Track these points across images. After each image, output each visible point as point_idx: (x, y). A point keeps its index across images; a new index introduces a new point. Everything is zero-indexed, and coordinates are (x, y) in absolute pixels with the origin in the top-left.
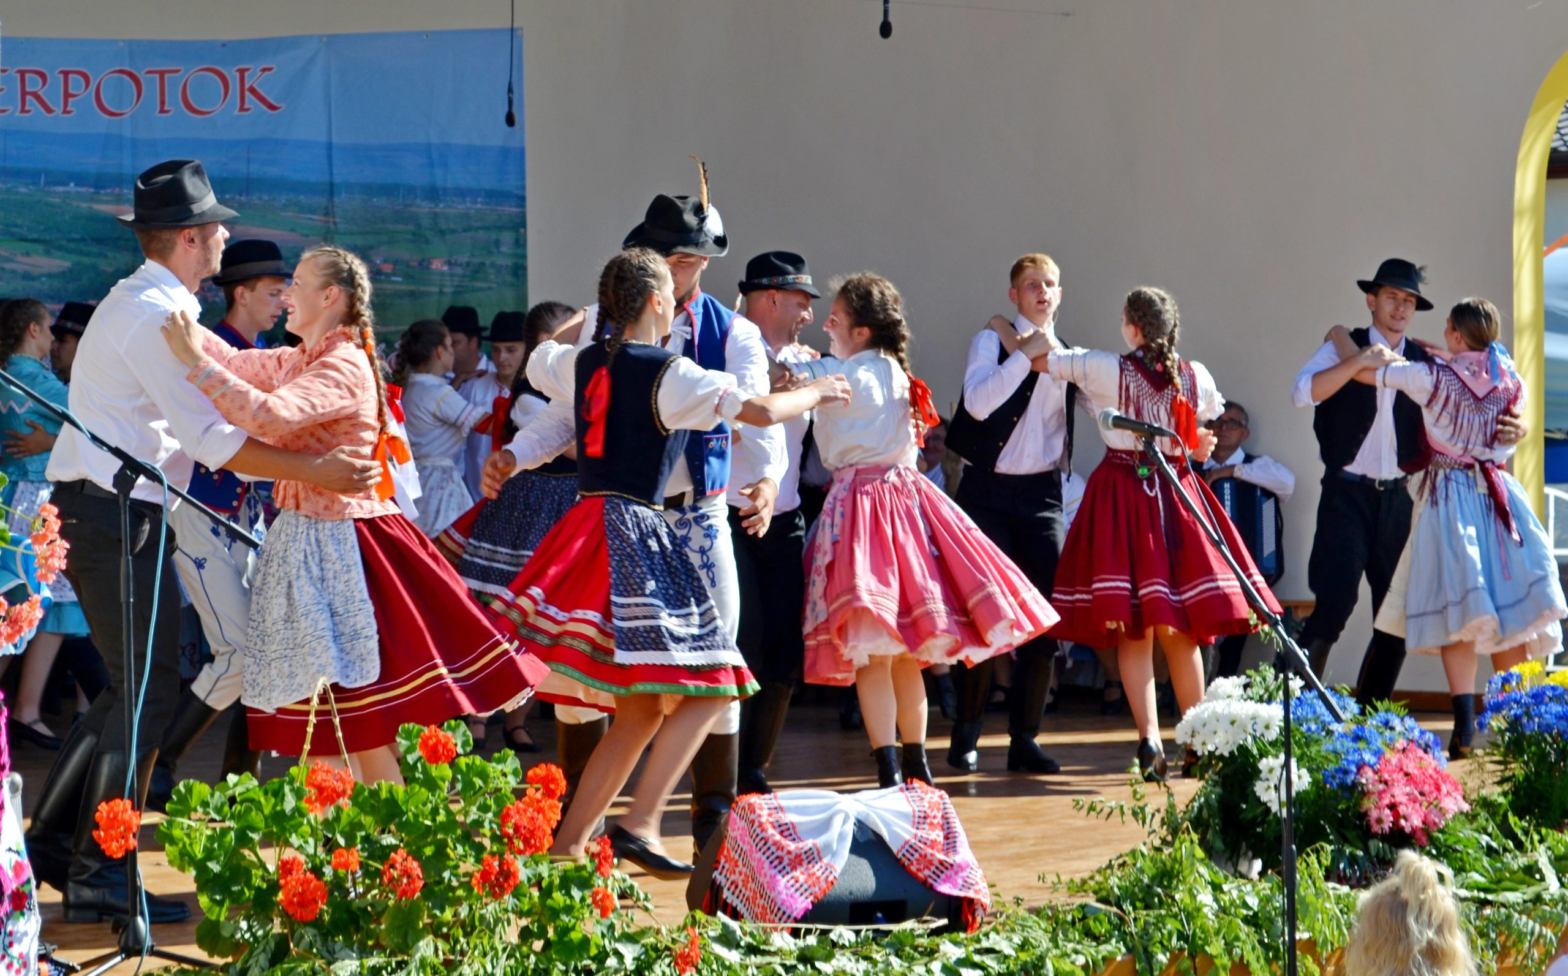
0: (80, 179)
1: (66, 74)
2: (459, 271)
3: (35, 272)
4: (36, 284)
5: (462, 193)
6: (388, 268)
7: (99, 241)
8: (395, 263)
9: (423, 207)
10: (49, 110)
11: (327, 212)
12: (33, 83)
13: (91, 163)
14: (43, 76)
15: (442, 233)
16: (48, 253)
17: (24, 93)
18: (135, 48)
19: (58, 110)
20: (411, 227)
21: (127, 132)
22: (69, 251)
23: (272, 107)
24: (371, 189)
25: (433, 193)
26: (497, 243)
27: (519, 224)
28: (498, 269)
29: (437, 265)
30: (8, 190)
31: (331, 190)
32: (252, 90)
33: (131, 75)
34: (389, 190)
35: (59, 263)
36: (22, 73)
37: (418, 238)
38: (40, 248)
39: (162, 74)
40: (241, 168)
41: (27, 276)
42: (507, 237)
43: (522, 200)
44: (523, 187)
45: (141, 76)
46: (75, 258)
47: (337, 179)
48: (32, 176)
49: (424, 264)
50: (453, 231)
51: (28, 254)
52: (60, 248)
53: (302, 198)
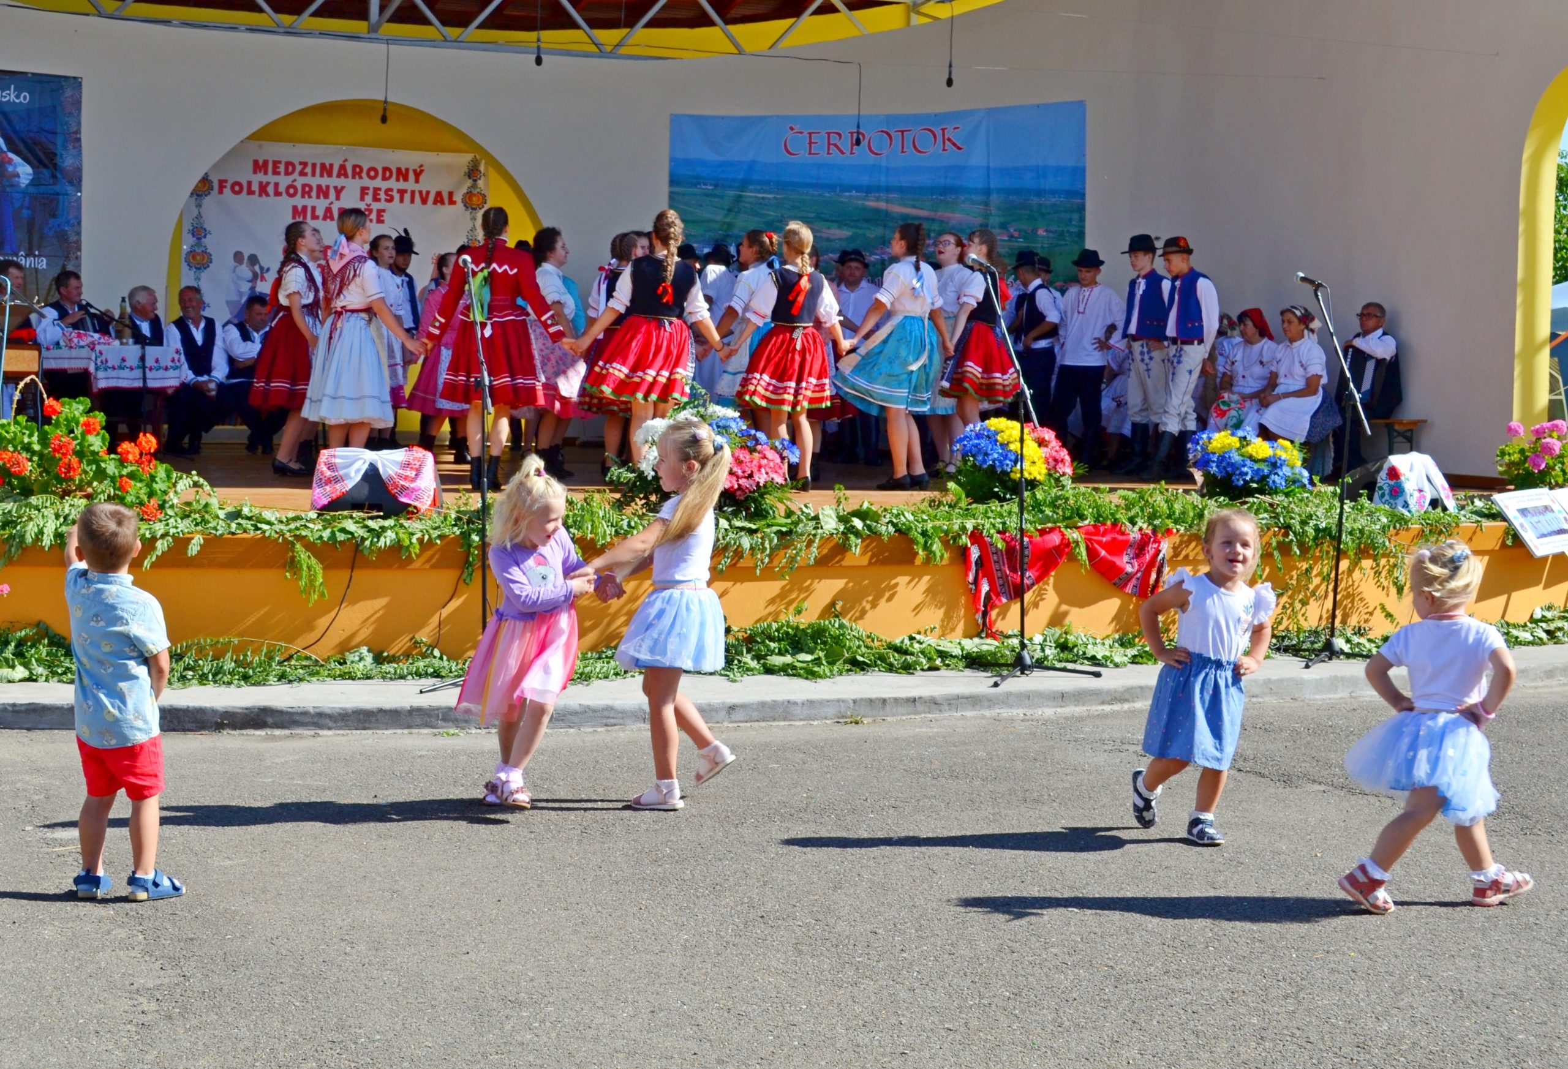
0: (858, 188)
1: (852, 133)
2: (1051, 235)
3: (832, 237)
4: (833, 244)
5: (1054, 192)
6: (1016, 234)
7: (867, 221)
8: (1020, 231)
9: (1034, 200)
10: (842, 153)
11: (986, 204)
12: (834, 139)
13: (865, 180)
14: (839, 135)
15: (1043, 215)
16: (839, 228)
17: (829, 144)
18: (890, 119)
19: (847, 150)
20: (1027, 212)
21: (884, 164)
22: (852, 227)
23: (959, 148)
24: (1008, 191)
25: (1039, 193)
26: (1071, 220)
27: (1081, 209)
28: (1071, 233)
29: (1041, 232)
30: (820, 195)
31: (987, 192)
32: (949, 140)
33: (887, 133)
34: (1018, 192)
35: (846, 233)
36: (829, 134)
37: (1031, 218)
38: (836, 225)
39: (902, 132)
40: (942, 182)
41: (828, 240)
42: (1076, 216)
43: (1083, 196)
44: (1084, 189)
45: (892, 134)
46: (854, 230)
47: (992, 186)
48: (831, 187)
49: (1034, 232)
50: (1049, 214)
51: (829, 228)
52: (846, 225)
53: (973, 197)
